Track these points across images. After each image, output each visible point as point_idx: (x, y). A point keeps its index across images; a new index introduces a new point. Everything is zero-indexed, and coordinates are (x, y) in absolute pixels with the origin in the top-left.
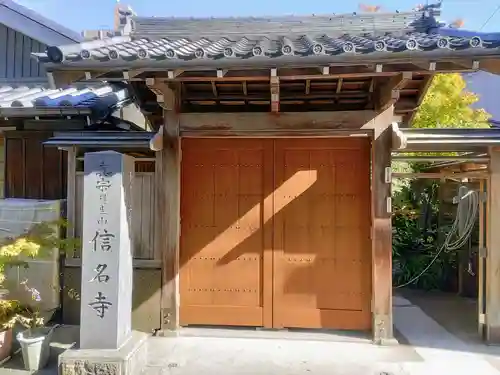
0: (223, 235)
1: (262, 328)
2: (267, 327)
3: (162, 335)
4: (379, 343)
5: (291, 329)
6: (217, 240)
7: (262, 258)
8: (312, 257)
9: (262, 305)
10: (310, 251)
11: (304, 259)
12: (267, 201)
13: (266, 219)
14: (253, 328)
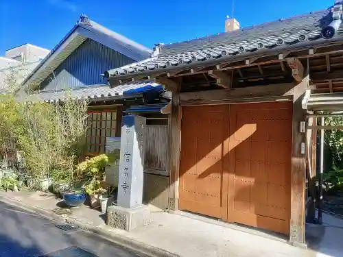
0: (201, 161)
1: (221, 220)
2: (223, 219)
3: (168, 212)
4: (292, 244)
5: (239, 224)
6: (198, 163)
7: (222, 177)
8: (253, 180)
9: (221, 206)
10: (251, 176)
11: (248, 181)
12: (226, 142)
13: (224, 154)
14: (217, 219)
